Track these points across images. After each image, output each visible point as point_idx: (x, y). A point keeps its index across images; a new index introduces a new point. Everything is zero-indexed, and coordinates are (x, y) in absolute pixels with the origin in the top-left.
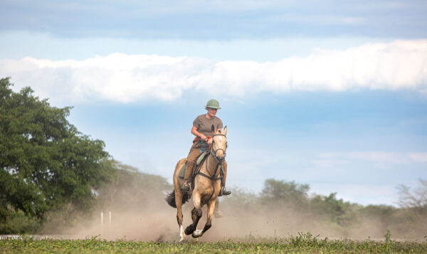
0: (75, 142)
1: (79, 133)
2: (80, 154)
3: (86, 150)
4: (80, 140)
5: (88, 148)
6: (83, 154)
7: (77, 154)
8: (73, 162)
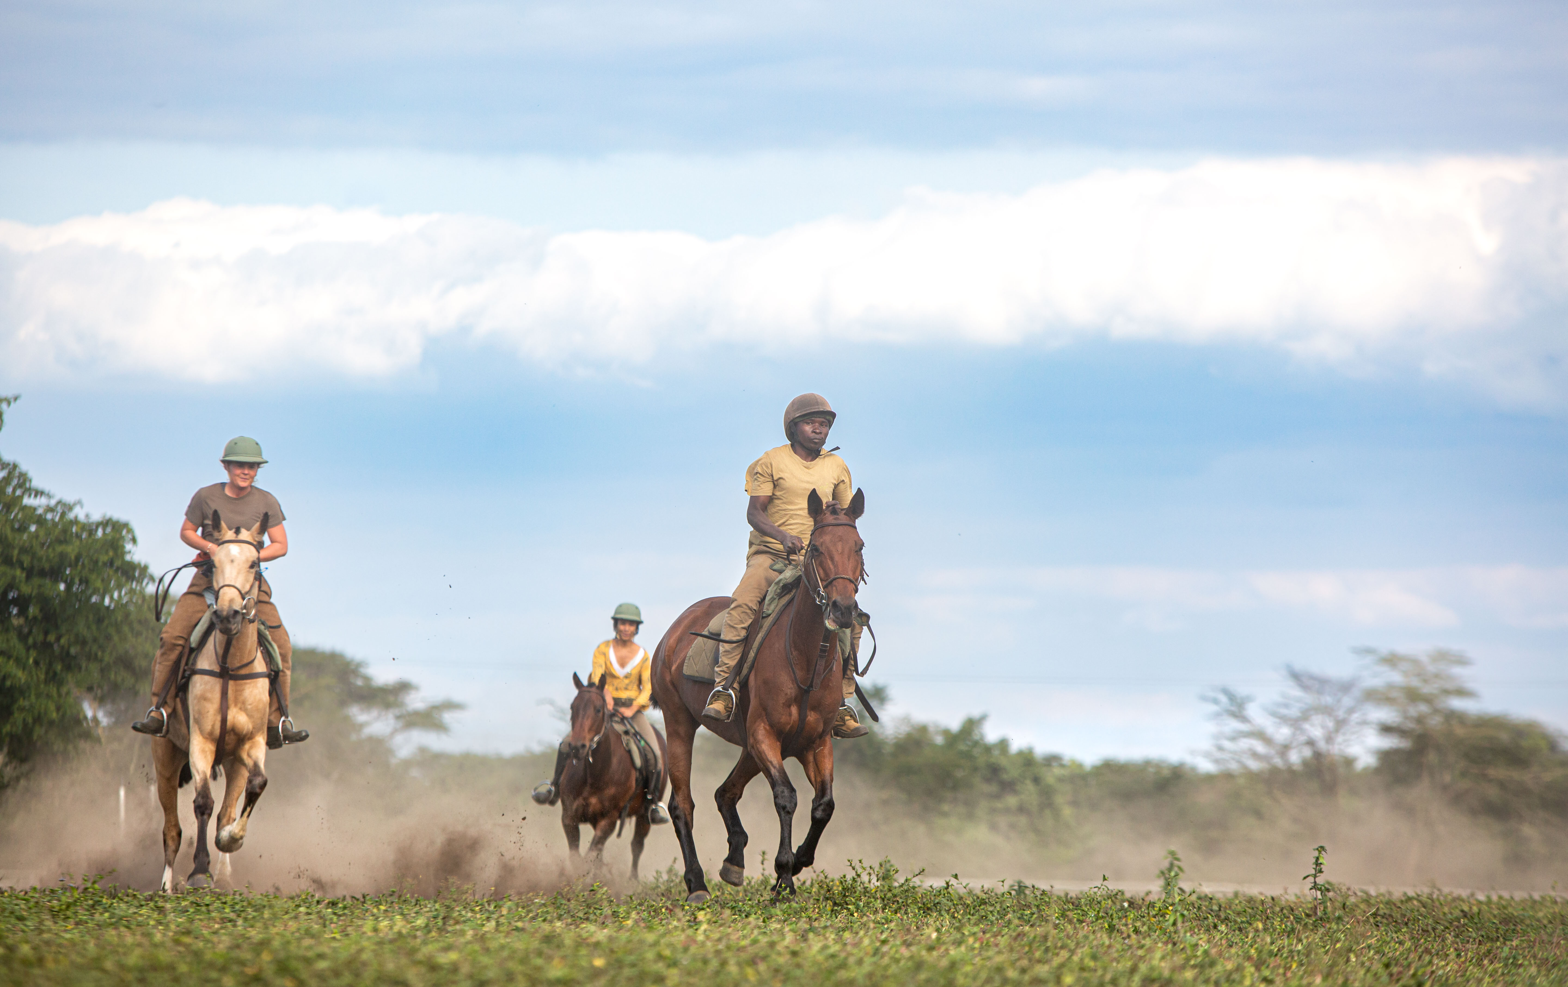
0: (23, 528)
1: (39, 493)
2: (42, 573)
3: (63, 556)
4: (40, 521)
5: (71, 550)
6: (55, 574)
7: (30, 573)
8: (15, 602)
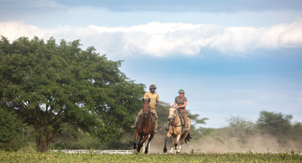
0: (125, 85)
1: (128, 78)
2: (129, 94)
3: (132, 91)
4: (128, 84)
5: (134, 89)
6: (131, 94)
7: (126, 94)
8: (123, 99)
